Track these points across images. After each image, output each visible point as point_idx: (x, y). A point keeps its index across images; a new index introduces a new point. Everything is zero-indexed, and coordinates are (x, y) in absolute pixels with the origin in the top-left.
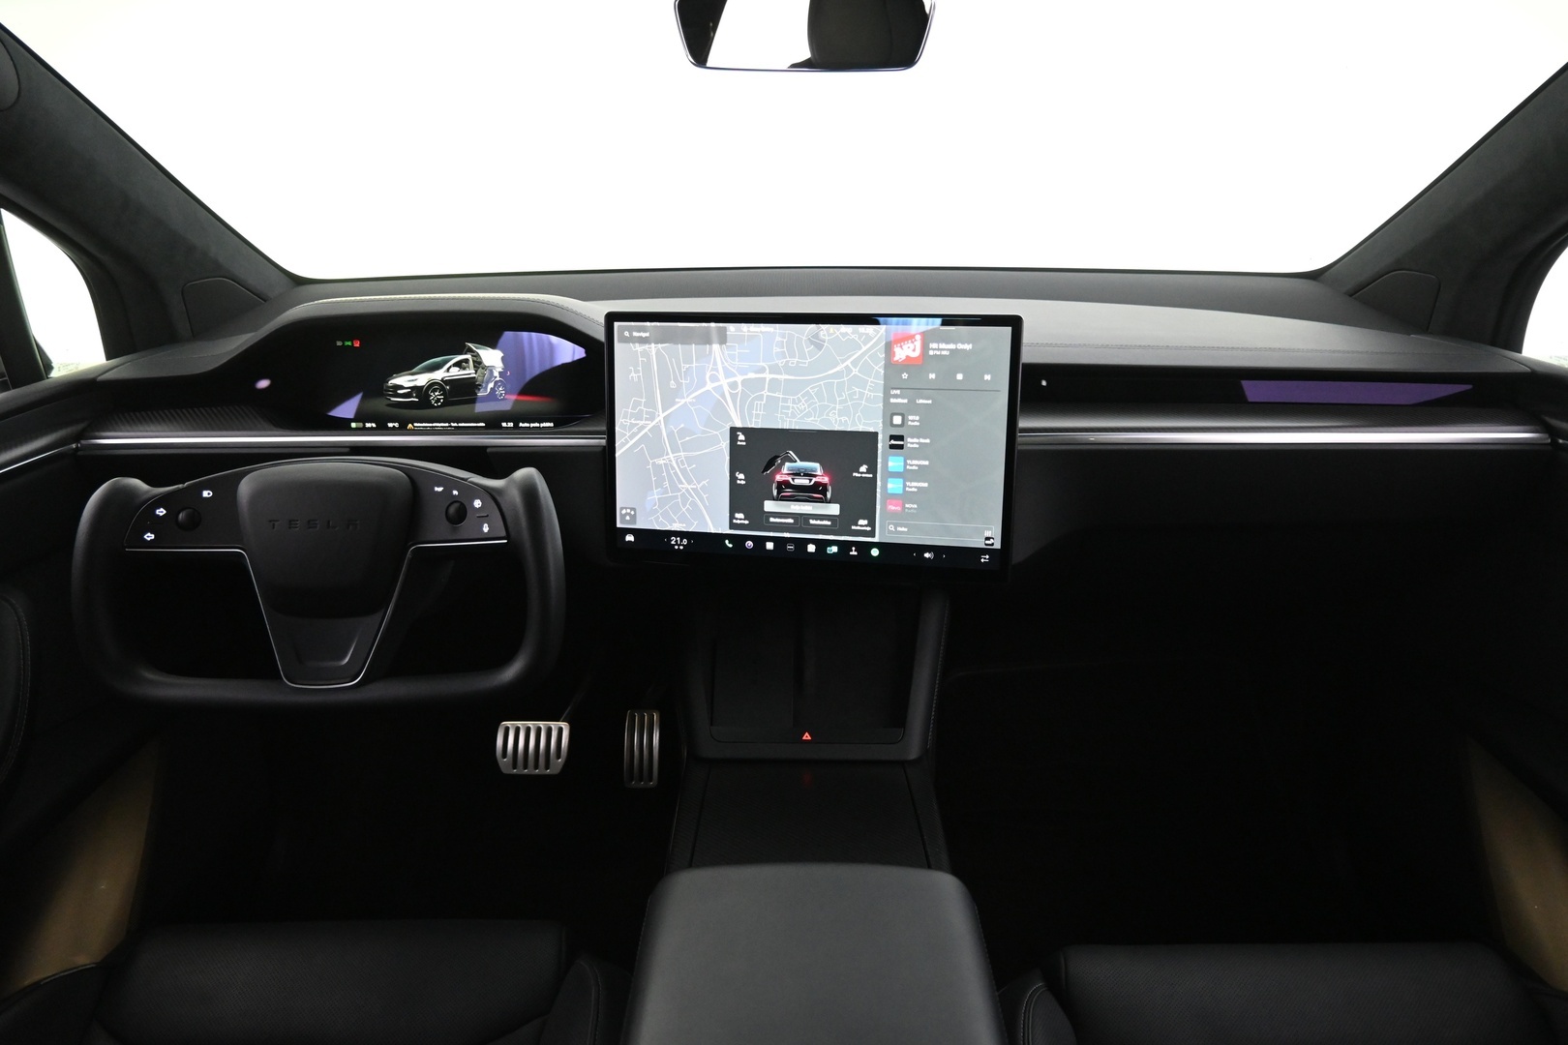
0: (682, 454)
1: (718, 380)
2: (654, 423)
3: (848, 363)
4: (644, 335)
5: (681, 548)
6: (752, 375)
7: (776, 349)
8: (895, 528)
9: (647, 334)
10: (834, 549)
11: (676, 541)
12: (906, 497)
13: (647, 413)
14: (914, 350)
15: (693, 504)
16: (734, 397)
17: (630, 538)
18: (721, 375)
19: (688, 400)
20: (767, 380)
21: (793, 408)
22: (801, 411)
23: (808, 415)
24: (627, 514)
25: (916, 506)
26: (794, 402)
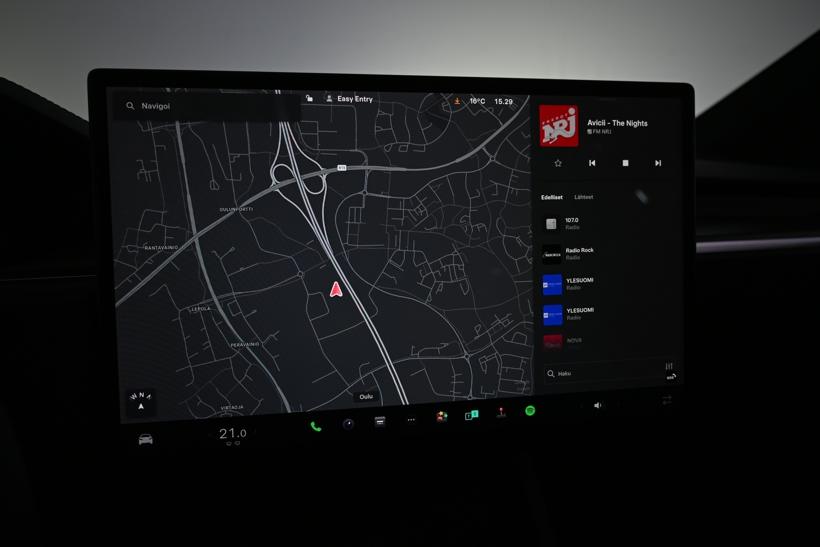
0: (234, 293)
1: (291, 176)
2: (183, 247)
3: (482, 146)
4: (161, 107)
5: (238, 443)
6: (342, 168)
7: (377, 129)
8: (556, 374)
9: (168, 107)
10: (475, 414)
11: (229, 434)
12: (567, 327)
13: (170, 232)
14: (568, 129)
15: (257, 370)
16: (315, 202)
17: (146, 440)
18: (294, 170)
19: (243, 207)
20: (367, 174)
21: (407, 213)
22: (419, 218)
23: (429, 223)
24: (139, 400)
25: (580, 340)
26: (408, 205)
